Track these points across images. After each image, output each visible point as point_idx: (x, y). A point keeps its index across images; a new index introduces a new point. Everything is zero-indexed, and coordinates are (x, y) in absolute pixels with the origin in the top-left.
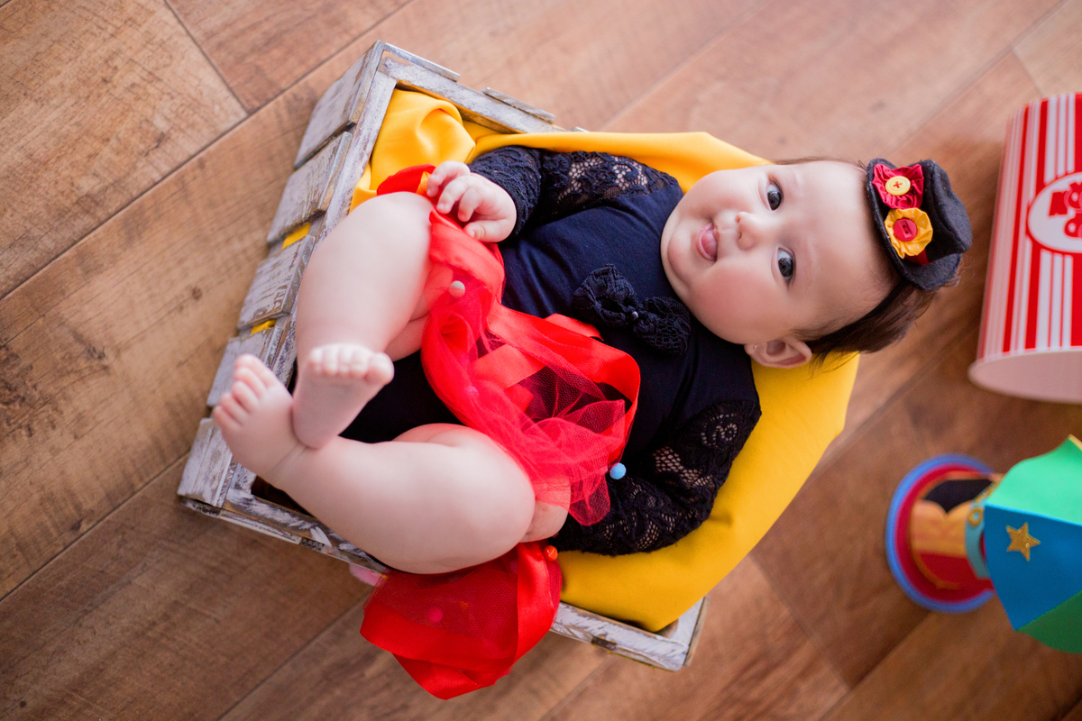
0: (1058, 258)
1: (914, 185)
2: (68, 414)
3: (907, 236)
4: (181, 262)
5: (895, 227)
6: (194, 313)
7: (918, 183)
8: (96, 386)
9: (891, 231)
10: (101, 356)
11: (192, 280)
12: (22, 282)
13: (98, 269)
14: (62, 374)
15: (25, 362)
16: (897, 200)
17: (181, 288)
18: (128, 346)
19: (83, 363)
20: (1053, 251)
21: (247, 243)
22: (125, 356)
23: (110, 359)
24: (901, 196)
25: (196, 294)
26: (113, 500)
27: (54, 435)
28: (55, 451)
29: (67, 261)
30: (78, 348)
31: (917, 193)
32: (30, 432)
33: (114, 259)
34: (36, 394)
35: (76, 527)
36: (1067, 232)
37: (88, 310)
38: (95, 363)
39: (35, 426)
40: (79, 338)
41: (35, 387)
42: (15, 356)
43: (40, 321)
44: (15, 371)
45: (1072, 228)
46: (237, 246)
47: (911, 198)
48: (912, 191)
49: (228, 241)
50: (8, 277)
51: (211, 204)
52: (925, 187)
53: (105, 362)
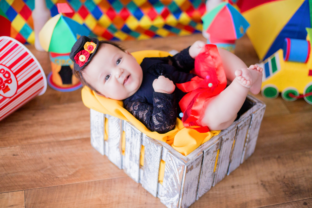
0: (18, 79)
1: (80, 54)
2: (274, 177)
3: (91, 47)
4: (234, 194)
5: (92, 50)
6: (235, 183)
7: (79, 54)
8: (265, 179)
9: (94, 50)
10: (262, 184)
11: (233, 190)
12: (278, 205)
13: (257, 200)
14: (273, 184)
15: (282, 190)
16: (86, 55)
17: (236, 190)
18: (254, 184)
19: (267, 184)
20: (17, 82)
21: (215, 192)
22: (256, 182)
23: (260, 183)
24: (84, 55)
25: (233, 187)
26: (269, 158)
27: (279, 174)
28: (280, 171)
29: (264, 205)
30: (267, 188)
31: (81, 53)
32: (284, 177)
33: (252, 201)
34: (281, 183)
35: (279, 157)
36: (11, 82)
37: (262, 193)
38: (264, 183)
39: (283, 177)
40: (267, 190)
41: (280, 184)
42: (284, 191)
43: (275, 195)
44: (284, 189)
45: (10, 81)
46: (218, 192)
47: (83, 53)
48: (81, 54)
49: (220, 194)
50: (281, 207)
51: (221, 203)
52: (79, 52)
53: (261, 183)
